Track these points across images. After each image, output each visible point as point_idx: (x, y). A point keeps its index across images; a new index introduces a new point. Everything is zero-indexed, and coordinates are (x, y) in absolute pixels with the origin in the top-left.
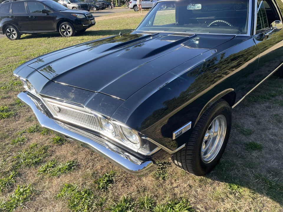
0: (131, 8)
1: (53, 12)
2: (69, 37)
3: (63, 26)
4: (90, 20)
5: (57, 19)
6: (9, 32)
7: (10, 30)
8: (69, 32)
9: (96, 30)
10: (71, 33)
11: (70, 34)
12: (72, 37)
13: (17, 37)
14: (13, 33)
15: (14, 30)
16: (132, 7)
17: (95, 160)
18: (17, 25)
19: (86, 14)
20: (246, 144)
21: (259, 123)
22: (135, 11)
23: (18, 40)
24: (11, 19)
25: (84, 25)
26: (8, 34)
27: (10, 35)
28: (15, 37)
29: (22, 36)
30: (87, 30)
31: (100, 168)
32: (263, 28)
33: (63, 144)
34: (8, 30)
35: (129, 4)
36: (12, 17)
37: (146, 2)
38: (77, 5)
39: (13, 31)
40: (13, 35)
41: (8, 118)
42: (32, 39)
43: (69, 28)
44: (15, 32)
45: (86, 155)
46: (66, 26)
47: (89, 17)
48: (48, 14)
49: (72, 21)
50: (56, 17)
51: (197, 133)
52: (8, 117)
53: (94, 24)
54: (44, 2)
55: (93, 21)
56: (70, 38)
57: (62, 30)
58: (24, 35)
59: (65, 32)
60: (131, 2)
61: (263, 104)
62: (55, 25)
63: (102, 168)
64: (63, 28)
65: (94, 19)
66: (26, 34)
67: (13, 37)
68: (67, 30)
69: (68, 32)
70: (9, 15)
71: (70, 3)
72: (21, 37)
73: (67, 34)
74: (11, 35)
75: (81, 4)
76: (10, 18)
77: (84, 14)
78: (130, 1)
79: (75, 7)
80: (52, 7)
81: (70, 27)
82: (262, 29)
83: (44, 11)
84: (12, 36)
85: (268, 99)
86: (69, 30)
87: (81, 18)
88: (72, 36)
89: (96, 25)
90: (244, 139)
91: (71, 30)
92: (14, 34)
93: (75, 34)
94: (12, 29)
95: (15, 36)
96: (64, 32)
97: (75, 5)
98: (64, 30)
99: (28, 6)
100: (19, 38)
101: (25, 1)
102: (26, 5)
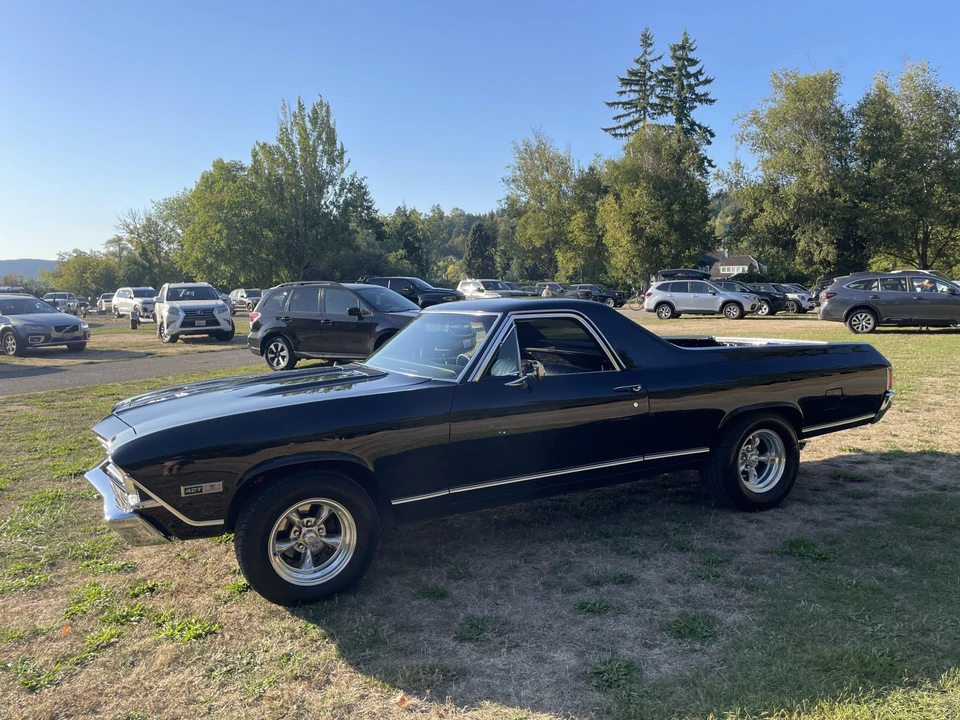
0: (649, 311)
1: (372, 315)
5: (378, 329)
6: (273, 352)
7: (276, 347)
13: (288, 364)
14: (282, 354)
15: (285, 347)
16: (652, 308)
18: (294, 337)
22: (660, 318)
24: (284, 325)
26: (270, 356)
27: (273, 359)
28: (283, 364)
34: (272, 346)
35: (643, 299)
36: (287, 319)
39: (282, 350)
40: (280, 359)
44: (285, 353)
48: (361, 318)
50: (376, 325)
54: (359, 292)
58: (303, 362)
60: (649, 295)
62: (371, 344)
66: (309, 358)
67: (278, 363)
70: (281, 314)
72: (297, 365)
74: (276, 359)
76: (282, 320)
78: (649, 291)
80: (377, 303)
83: (354, 312)
84: (279, 361)
92: (283, 357)
94: (280, 346)
95: (284, 361)
99: (325, 295)
100: (290, 366)
101: (322, 287)
102: (321, 293)
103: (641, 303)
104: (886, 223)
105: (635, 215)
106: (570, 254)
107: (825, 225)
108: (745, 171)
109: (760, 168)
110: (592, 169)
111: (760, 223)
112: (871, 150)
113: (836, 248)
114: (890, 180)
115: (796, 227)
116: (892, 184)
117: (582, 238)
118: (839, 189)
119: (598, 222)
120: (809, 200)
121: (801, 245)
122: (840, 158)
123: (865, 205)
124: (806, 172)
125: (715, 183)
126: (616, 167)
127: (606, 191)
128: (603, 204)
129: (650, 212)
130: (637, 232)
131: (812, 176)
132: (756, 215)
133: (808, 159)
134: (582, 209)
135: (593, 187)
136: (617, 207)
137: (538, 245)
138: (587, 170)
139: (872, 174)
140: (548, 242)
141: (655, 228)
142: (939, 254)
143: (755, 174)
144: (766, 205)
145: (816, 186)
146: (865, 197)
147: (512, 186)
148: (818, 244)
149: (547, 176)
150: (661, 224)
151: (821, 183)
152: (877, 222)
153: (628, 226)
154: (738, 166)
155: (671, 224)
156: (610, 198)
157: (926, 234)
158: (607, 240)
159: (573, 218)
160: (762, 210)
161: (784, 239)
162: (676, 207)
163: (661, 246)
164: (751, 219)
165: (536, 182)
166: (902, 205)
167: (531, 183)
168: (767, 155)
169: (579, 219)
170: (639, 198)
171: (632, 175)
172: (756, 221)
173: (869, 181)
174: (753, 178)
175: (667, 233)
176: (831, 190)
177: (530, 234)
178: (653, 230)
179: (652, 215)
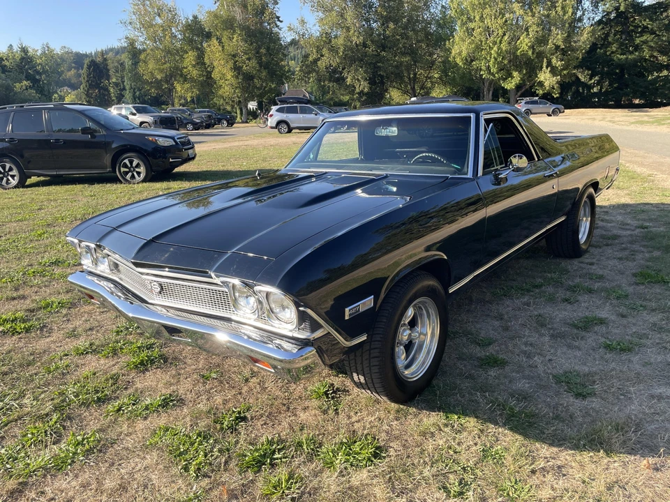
0: (272, 128)
1: (104, 133)
2: (138, 183)
3: (126, 161)
4: (186, 150)
5: (114, 146)
7: (3, 167)
8: (139, 173)
9: (196, 170)
10: (142, 176)
11: (139, 176)
12: (144, 184)
13: (19, 182)
14: (11, 173)
15: (13, 167)
16: (274, 126)
17: (211, 391)
18: (22, 156)
19: (178, 139)
20: (479, 359)
21: (506, 329)
22: (280, 133)
23: (21, 189)
24: (8, 144)
25: (171, 160)
27: (2, 179)
28: (14, 182)
29: (29, 182)
30: (176, 170)
31: (221, 403)
32: (497, 166)
33: (147, 370)
35: (267, 120)
36: (12, 140)
37: (304, 115)
38: (152, 118)
39: (11, 169)
40: (10, 178)
41: (27, 332)
42: (54, 187)
43: (138, 166)
44: (15, 172)
45: (194, 385)
46: (131, 162)
47: (183, 144)
48: (93, 137)
49: (146, 151)
50: (113, 142)
51: (385, 320)
52: (28, 330)
53: (193, 158)
54: (86, 113)
55: (190, 152)
56: (140, 185)
57: (123, 169)
58: (34, 179)
59: (130, 174)
60: (271, 116)
61: (518, 298)
62: (107, 159)
63: (225, 402)
64: (125, 166)
65: (193, 148)
66: (39, 176)
67: (8, 182)
68: (134, 170)
69: (135, 173)
70: (5, 135)
71: (134, 114)
72: (27, 183)
73: (133, 177)
74: (5, 179)
75: (160, 116)
76: (6, 142)
77: (172, 138)
78: (271, 113)
79: (147, 122)
80: (102, 123)
81: (141, 163)
82: (496, 168)
83: (86, 131)
84: (8, 180)
85: (528, 291)
86: (137, 170)
87: (166, 145)
88: (144, 181)
89: (197, 159)
90: (479, 352)
91: (142, 169)
92: (13, 177)
93: (150, 178)
94: (8, 166)
95: (14, 180)
96: (127, 173)
97: (148, 118)
98: (127, 170)
99: (50, 119)
100: (21, 184)
101: (45, 109)
102: (45, 116)
103: (265, 122)
104: (397, 67)
105: (234, 56)
106: (187, 86)
107: (362, 67)
108: (308, 26)
109: (318, 24)
110: (195, 17)
111: (322, 64)
112: (386, 16)
113: (369, 83)
114: (398, 37)
115: (343, 69)
116: (398, 40)
117: (195, 73)
118: (369, 43)
119: (206, 60)
120: (351, 49)
121: (349, 81)
122: (367, 20)
123: (383, 53)
124: (348, 29)
125: (289, 33)
126: (216, 16)
127: (208, 36)
128: (209, 46)
129: (245, 53)
130: (237, 69)
131: (352, 32)
132: (318, 59)
133: (349, 19)
134: (193, 49)
135: (197, 33)
136: (220, 49)
137: (159, 77)
138: (191, 18)
139: (387, 32)
140: (166, 75)
141: (250, 66)
142: (422, 88)
143: (315, 28)
144: (325, 51)
145: (355, 39)
146: (383, 48)
147: (129, 28)
148: (358, 80)
149: (159, 21)
150: (254, 63)
151: (358, 37)
152: (391, 65)
153: (231, 64)
154: (303, 22)
155: (260, 64)
156: (214, 41)
157: (415, 74)
158: (215, 75)
159: (186, 56)
160: (322, 56)
161: (335, 76)
162: (263, 51)
163: (255, 80)
164: (316, 61)
165: (151, 26)
166: (403, 54)
167: (147, 26)
168: (321, 14)
169: (190, 57)
170: (236, 42)
171: (229, 24)
172: (319, 63)
173: (386, 38)
174: (313, 32)
175: (258, 70)
176: (364, 43)
177: (151, 69)
178: (248, 68)
179: (247, 56)
